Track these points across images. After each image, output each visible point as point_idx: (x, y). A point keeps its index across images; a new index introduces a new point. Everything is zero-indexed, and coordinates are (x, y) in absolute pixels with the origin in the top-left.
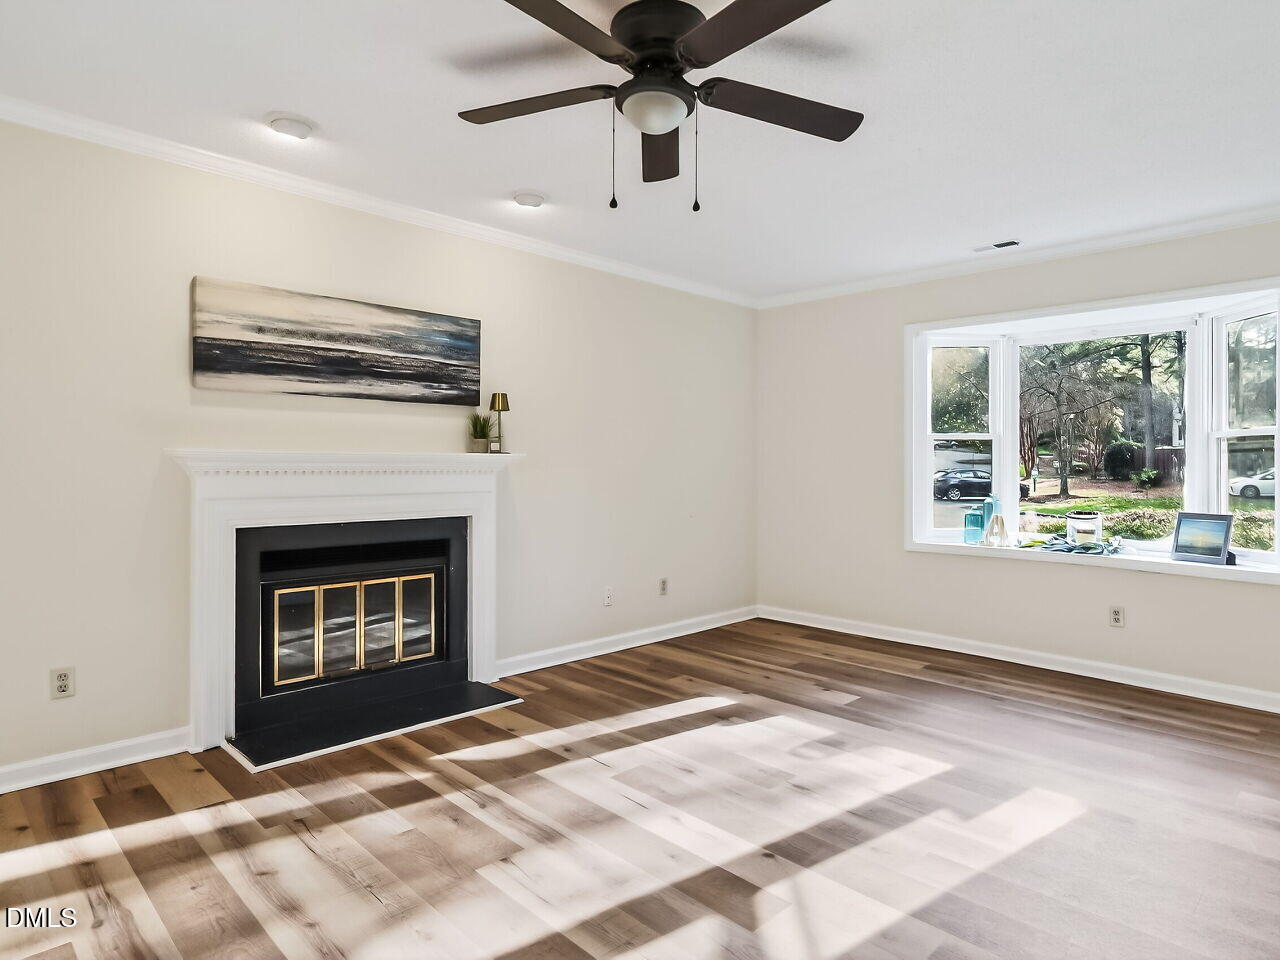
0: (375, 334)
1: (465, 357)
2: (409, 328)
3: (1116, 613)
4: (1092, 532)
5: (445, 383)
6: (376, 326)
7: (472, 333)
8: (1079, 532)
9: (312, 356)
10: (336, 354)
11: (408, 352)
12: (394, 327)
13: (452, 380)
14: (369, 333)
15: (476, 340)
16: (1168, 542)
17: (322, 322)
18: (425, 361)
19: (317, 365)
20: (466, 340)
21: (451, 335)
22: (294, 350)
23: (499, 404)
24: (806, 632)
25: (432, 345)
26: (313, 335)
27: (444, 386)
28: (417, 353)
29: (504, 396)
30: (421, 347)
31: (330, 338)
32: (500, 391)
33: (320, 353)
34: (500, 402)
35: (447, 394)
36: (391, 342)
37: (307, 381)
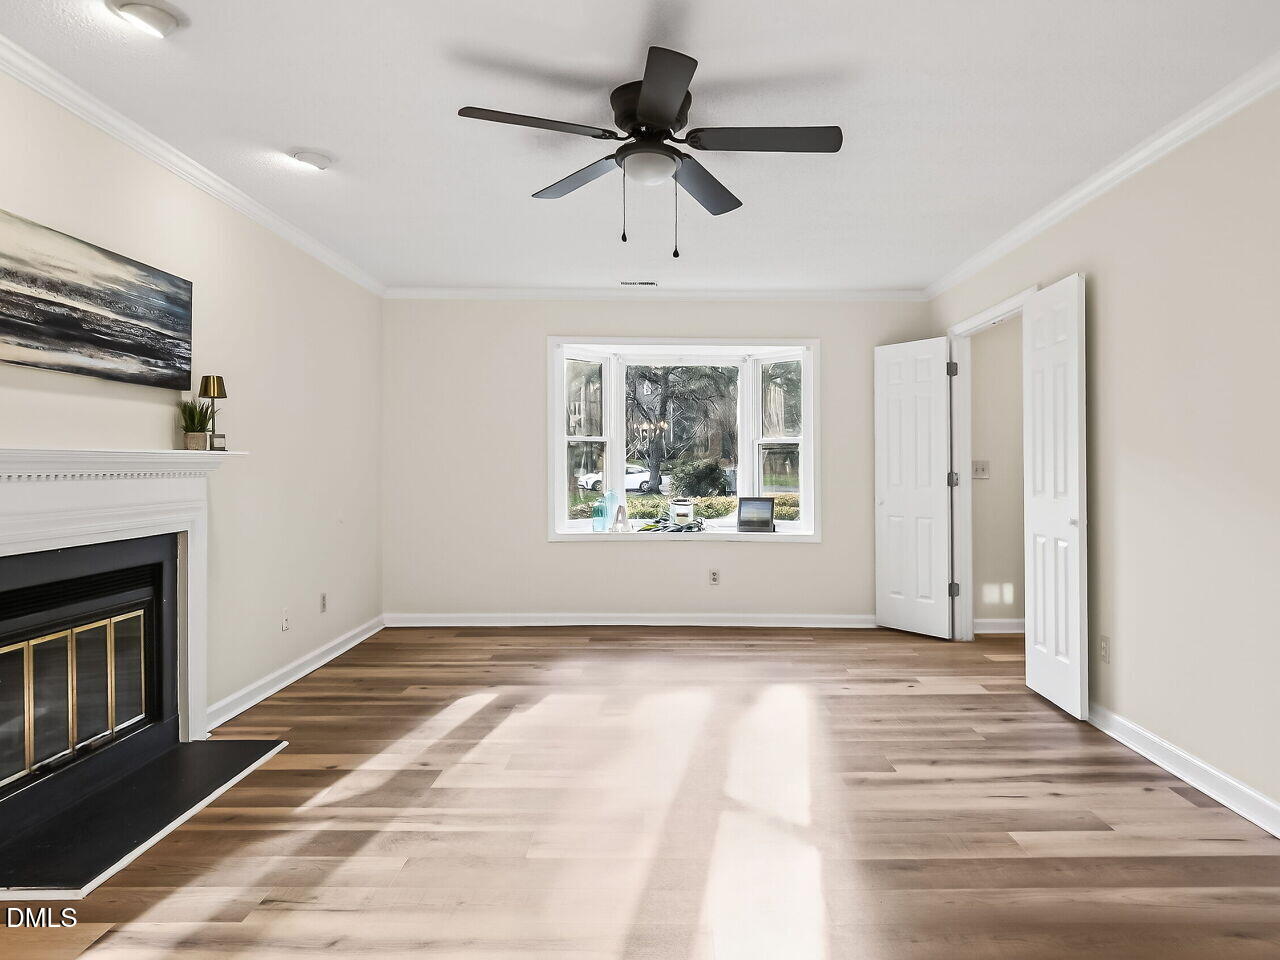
0: (97, 288)
1: (180, 327)
2: (130, 284)
3: (714, 574)
4: (685, 515)
5: (161, 359)
6: (96, 276)
7: (184, 296)
8: (678, 515)
9: (31, 309)
10: (58, 310)
11: (127, 315)
12: (116, 280)
13: (166, 356)
14: (90, 285)
15: (187, 306)
16: (732, 519)
17: (43, 264)
18: (144, 329)
19: (36, 322)
20: (178, 306)
21: (168, 298)
22: (14, 299)
23: (213, 390)
24: (457, 632)
25: (149, 308)
26: (33, 281)
27: (160, 363)
28: (138, 318)
29: (220, 379)
30: (141, 311)
31: (52, 286)
32: (213, 373)
33: (41, 306)
34: (214, 387)
35: (162, 375)
36: (110, 299)
37: (26, 346)
